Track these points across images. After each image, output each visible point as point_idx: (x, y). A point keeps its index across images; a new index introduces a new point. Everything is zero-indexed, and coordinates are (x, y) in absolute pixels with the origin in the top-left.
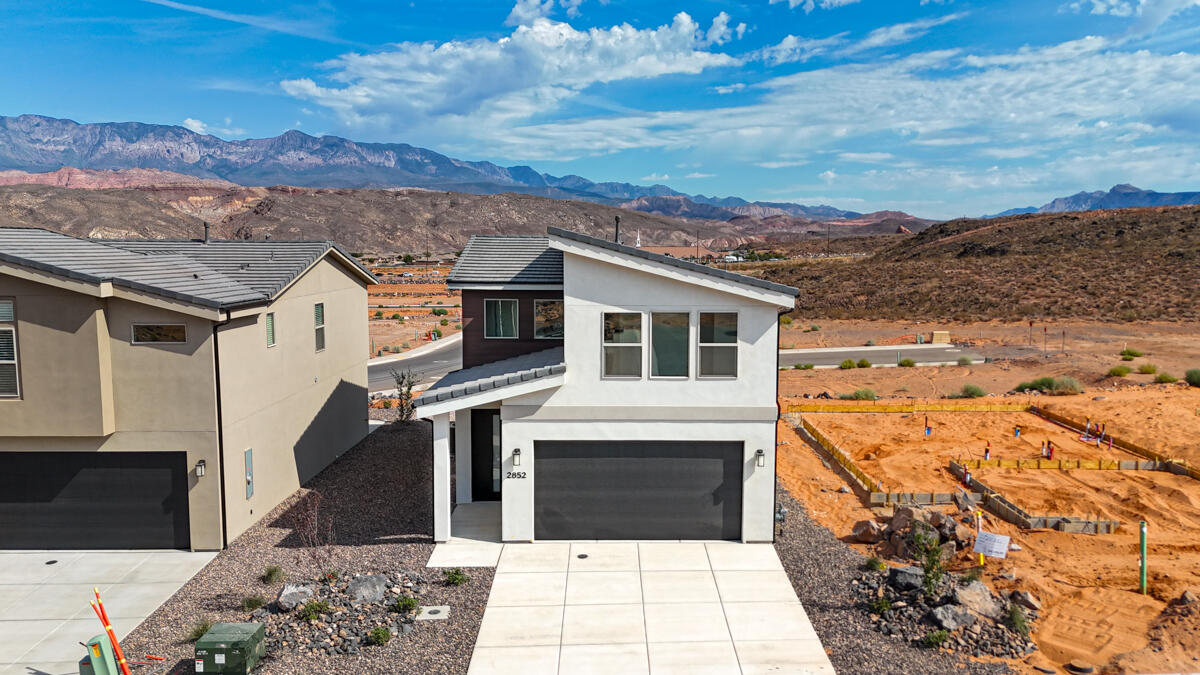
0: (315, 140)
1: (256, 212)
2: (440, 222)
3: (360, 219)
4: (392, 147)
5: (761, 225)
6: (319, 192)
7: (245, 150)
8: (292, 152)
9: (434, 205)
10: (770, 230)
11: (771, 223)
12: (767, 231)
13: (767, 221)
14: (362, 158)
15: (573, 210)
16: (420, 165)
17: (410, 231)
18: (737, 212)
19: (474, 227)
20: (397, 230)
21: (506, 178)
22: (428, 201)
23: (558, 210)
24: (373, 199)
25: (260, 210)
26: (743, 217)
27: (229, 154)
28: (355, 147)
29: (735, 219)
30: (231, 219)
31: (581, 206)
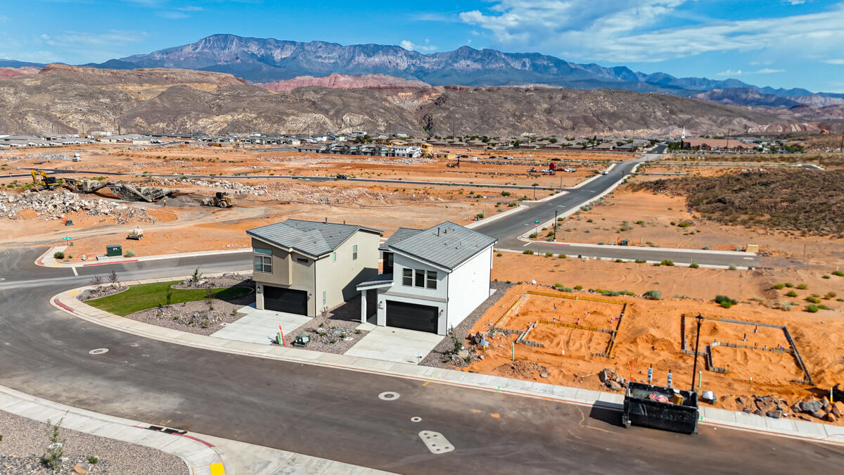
0: (477, 52)
1: (436, 104)
2: (554, 110)
3: (500, 109)
4: (527, 55)
6: (475, 90)
7: (434, 60)
8: (463, 61)
9: (551, 98)
11: (829, 111)
13: (825, 109)
14: (507, 64)
16: (546, 68)
17: (532, 116)
19: (577, 113)
20: (523, 116)
21: (607, 76)
22: (547, 95)
23: (641, 101)
24: (509, 94)
25: (438, 103)
27: (424, 63)
28: (503, 56)
30: (421, 108)
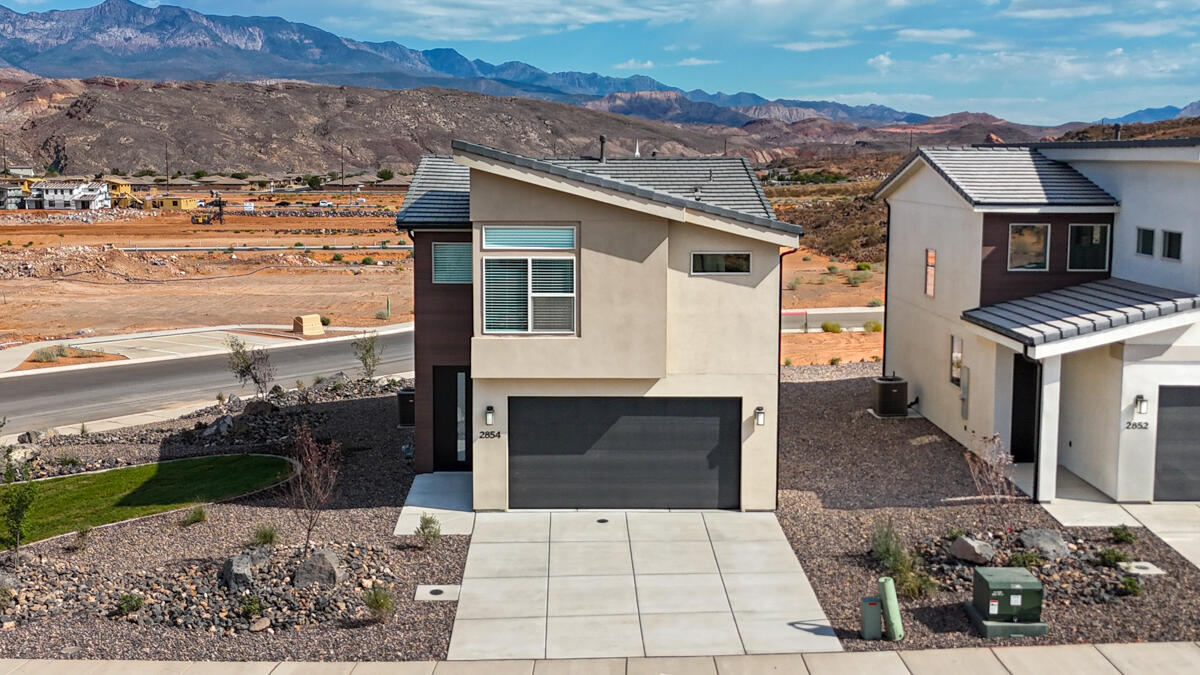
0: (147, 11)
1: (70, 115)
2: (333, 128)
3: (219, 125)
4: (257, 21)
5: (787, 133)
6: (156, 87)
7: (48, 25)
8: (115, 29)
9: (323, 105)
10: (800, 139)
12: (797, 141)
13: (797, 126)
14: (215, 38)
15: (521, 112)
16: (298, 49)
17: (290, 141)
18: (752, 114)
19: (381, 135)
20: (272, 139)
21: (420, 66)
22: (315, 98)
24: (236, 95)
25: (76, 112)
26: (761, 122)
27: (26, 31)
28: (205, 22)
29: (749, 124)
30: (34, 125)
31: (532, 106)
